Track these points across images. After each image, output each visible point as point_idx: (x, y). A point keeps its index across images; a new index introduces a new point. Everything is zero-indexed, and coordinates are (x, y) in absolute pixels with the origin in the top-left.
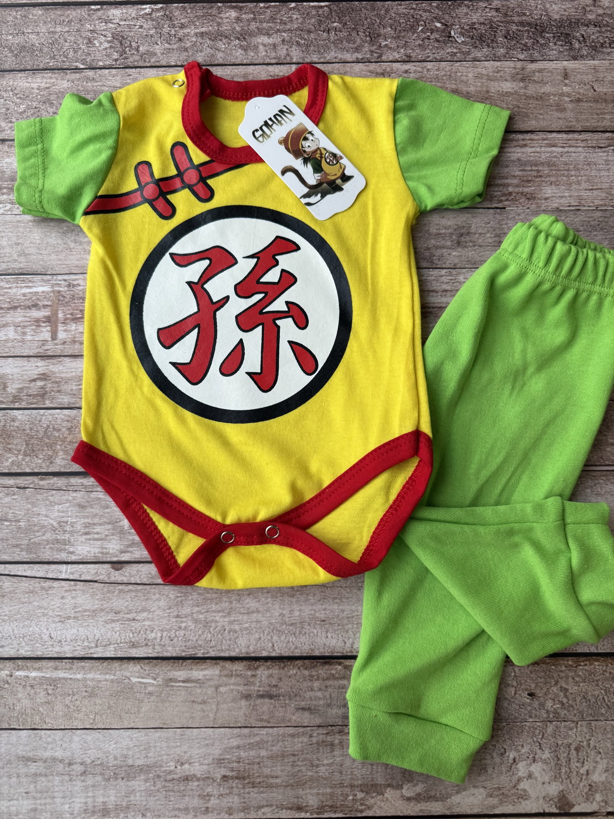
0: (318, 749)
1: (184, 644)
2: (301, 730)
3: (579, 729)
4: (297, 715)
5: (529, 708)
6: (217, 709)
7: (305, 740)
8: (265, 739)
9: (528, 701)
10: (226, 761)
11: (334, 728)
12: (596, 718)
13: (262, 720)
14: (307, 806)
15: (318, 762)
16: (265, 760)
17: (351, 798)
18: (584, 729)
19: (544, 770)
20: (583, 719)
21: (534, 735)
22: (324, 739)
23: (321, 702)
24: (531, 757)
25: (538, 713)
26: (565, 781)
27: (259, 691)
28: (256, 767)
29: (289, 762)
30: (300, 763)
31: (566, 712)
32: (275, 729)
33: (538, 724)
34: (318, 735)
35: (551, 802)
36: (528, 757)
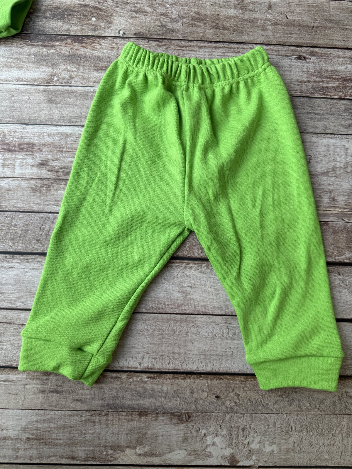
0: (86, 424)
1: (5, 359)
2: (76, 412)
3: (245, 418)
4: (73, 404)
5: (215, 405)
6: (24, 398)
7: (78, 418)
8: (54, 417)
9: (215, 400)
10: (29, 429)
11: (95, 412)
12: (256, 412)
13: (52, 406)
14: (78, 457)
15: (85, 432)
16: (53, 429)
17: (105, 453)
18: (248, 418)
19: (222, 441)
20: (248, 412)
21: (217, 420)
22: (90, 419)
23: (88, 397)
24: (215, 433)
25: (221, 408)
26: (234, 448)
27: (50, 388)
28: (47, 433)
29: (67, 431)
30: (74, 432)
31: (237, 408)
32: (60, 411)
33: (220, 414)
34: (86, 416)
35: (226, 459)
36: (213, 433)
